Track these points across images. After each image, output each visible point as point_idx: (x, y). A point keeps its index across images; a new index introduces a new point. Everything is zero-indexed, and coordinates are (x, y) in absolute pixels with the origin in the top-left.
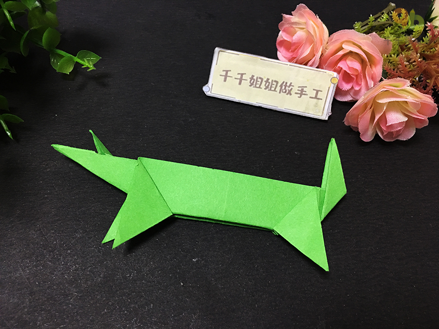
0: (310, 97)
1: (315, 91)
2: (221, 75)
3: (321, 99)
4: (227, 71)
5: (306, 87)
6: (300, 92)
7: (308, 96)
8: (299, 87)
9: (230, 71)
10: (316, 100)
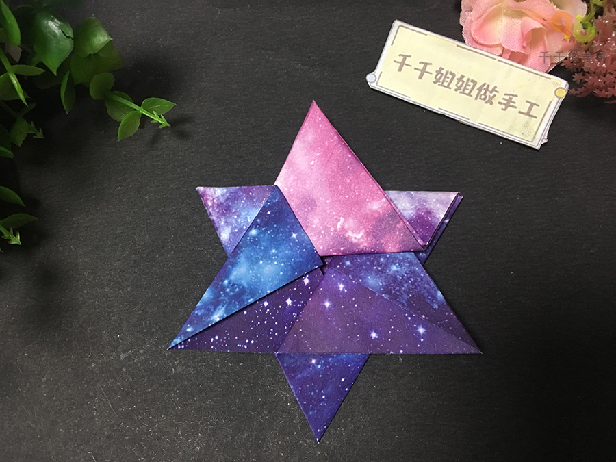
0: (520, 112)
1: (529, 105)
2: (395, 61)
3: (536, 117)
4: (405, 57)
5: (517, 96)
6: (505, 102)
7: (518, 110)
8: (505, 95)
9: (410, 56)
10: (527, 117)
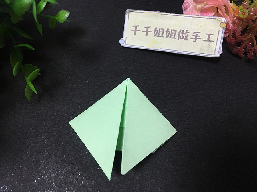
0: (204, 41)
1: (208, 35)
2: (132, 30)
3: (213, 41)
4: (136, 27)
5: (200, 32)
6: (194, 37)
8: (193, 33)
9: (139, 26)
10: (208, 42)
